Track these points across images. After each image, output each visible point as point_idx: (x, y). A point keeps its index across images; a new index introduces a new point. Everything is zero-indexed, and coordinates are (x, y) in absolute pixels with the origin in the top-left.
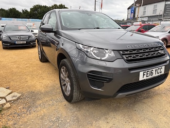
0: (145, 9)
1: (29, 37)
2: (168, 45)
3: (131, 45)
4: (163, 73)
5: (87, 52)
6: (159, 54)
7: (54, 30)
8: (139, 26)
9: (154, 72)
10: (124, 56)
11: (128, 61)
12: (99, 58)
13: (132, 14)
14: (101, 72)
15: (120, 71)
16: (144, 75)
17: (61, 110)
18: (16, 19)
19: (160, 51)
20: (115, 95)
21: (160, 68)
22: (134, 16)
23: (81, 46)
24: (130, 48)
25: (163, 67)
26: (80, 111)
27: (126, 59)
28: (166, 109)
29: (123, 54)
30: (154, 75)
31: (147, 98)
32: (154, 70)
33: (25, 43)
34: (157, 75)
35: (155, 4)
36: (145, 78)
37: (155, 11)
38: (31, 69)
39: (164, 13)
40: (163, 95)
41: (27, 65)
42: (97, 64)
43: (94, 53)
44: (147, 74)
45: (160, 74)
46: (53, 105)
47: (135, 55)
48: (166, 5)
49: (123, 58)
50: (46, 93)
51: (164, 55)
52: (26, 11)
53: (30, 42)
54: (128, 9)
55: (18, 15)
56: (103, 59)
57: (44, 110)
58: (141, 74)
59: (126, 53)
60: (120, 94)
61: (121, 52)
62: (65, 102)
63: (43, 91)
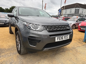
0: (66, 11)
1: (6, 21)
2: (76, 27)
3: (51, 23)
4: (69, 38)
5: (29, 26)
6: (66, 29)
7: (14, 16)
8: (63, 18)
9: (63, 37)
10: (47, 29)
11: (49, 31)
12: (35, 30)
13: (60, 13)
14: (35, 37)
15: (46, 37)
16: (58, 39)
17: (14, 58)
18: (1, 13)
19: (67, 28)
20: (43, 49)
21: (67, 36)
22: (61, 14)
23: (26, 23)
24: (51, 25)
25: (69, 36)
26: (25, 59)
27: (48, 30)
28: (71, 58)
29: (47, 28)
30: (64, 39)
31: (62, 52)
32: (63, 36)
33: (4, 24)
34: (65, 39)
35: (71, 9)
36: (59, 40)
37: (71, 12)
38: (3, 37)
39: (75, 13)
40: (70, 50)
41: (2, 35)
42: (33, 32)
43: (32, 27)
44: (60, 38)
45: (67, 39)
46: (10, 56)
47: (53, 29)
48: (75, 9)
49: (47, 30)
50: (8, 50)
51: (69, 29)
52: (8, 9)
53: (6, 23)
54: (59, 10)
55: (3, 11)
56: (37, 30)
57: (4, 59)
58: (56, 38)
59: (49, 27)
60: (45, 49)
61: (46, 27)
62: (18, 54)
63: (6, 49)
